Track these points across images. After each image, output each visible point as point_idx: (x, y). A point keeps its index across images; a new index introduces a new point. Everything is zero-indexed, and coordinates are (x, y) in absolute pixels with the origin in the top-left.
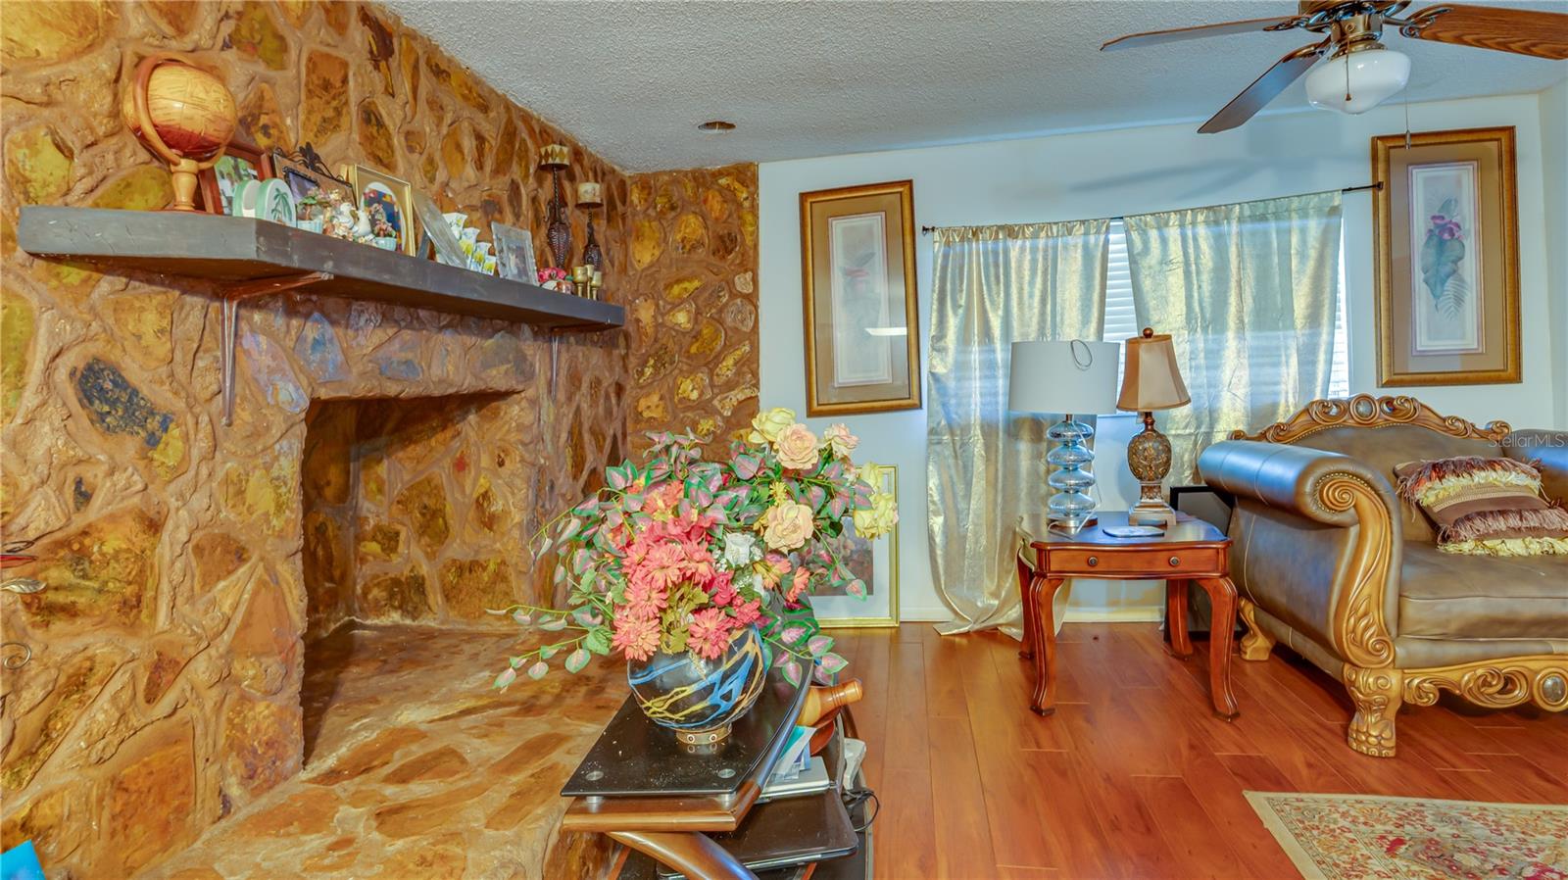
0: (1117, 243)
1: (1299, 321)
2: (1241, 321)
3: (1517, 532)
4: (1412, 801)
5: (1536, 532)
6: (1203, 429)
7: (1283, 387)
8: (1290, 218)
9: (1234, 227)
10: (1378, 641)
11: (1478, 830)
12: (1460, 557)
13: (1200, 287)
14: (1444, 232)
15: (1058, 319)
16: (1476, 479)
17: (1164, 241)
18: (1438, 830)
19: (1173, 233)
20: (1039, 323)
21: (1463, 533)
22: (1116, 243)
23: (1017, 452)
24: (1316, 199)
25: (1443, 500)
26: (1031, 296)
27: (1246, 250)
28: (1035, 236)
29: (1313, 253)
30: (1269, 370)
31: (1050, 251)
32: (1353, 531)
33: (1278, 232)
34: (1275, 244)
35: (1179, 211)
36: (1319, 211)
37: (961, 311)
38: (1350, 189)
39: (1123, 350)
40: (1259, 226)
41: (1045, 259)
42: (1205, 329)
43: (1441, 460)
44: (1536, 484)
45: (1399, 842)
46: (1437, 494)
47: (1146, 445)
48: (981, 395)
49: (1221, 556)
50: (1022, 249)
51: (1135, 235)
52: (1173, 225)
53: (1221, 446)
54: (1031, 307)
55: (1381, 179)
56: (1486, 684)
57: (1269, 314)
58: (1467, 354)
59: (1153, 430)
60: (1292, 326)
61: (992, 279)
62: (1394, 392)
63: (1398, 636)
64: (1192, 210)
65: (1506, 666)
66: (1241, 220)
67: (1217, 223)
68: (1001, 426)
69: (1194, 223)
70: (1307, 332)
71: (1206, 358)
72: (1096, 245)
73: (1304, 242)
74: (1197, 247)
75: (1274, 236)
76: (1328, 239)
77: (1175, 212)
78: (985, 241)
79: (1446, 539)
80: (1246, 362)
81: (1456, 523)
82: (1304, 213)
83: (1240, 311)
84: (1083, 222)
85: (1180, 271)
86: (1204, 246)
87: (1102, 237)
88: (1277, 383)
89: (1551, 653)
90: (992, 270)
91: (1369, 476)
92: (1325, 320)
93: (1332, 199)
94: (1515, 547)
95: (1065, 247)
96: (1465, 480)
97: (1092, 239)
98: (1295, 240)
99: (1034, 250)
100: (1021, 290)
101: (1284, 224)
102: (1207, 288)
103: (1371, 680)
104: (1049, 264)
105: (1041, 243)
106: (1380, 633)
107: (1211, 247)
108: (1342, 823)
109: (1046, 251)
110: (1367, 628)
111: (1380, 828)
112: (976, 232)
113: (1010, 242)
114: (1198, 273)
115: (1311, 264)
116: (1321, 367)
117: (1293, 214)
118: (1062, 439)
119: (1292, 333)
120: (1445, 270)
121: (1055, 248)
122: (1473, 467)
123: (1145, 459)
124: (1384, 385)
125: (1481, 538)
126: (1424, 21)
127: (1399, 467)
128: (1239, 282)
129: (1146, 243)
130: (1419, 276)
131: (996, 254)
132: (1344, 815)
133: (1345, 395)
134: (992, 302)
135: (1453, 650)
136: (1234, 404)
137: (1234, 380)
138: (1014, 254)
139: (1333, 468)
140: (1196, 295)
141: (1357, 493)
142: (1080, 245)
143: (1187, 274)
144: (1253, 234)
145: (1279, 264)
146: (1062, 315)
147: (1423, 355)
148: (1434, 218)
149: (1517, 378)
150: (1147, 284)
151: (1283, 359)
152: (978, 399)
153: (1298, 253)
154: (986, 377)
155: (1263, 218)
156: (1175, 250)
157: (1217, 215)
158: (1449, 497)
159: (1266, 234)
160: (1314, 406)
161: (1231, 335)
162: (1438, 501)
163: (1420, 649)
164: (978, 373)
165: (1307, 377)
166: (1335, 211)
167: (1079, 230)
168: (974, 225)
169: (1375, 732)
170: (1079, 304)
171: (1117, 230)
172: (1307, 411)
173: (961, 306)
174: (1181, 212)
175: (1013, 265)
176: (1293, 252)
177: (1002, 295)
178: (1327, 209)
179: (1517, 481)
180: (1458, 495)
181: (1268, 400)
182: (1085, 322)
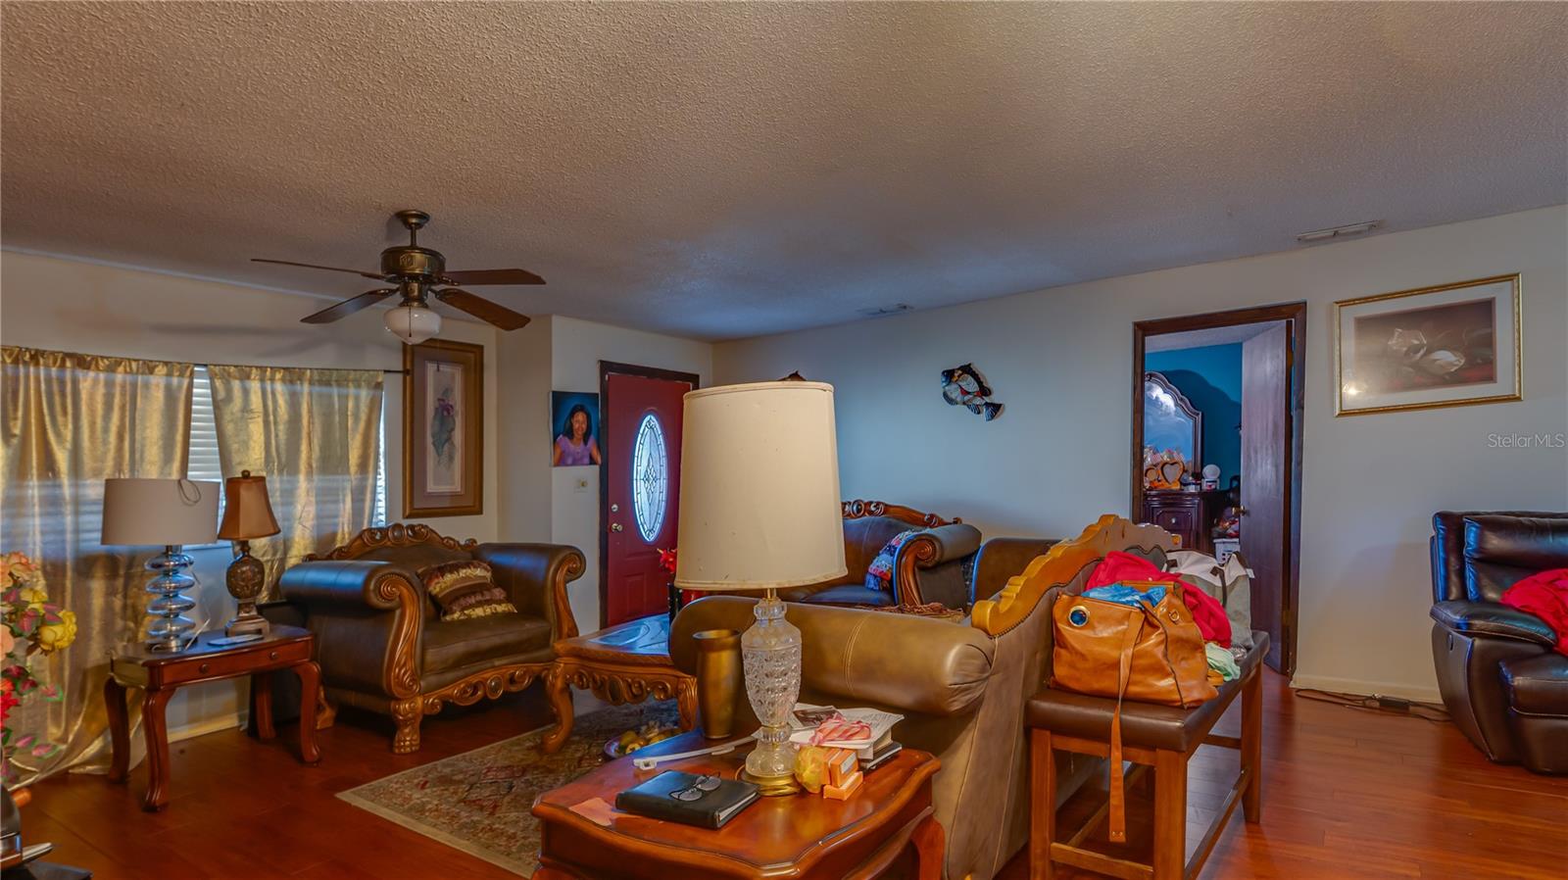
0: (201, 390)
1: (353, 468)
2: (310, 466)
3: (479, 604)
4: (430, 765)
5: (489, 602)
6: (278, 556)
7: (341, 519)
8: (347, 386)
9: (306, 388)
10: (411, 681)
11: (463, 764)
12: (453, 622)
13: (277, 436)
14: (445, 410)
15: (137, 456)
16: (461, 575)
17: (246, 392)
18: (445, 771)
19: (255, 385)
20: (115, 459)
21: (454, 608)
22: (201, 386)
23: (89, 591)
24: (366, 375)
25: (445, 589)
26: (106, 430)
27: (315, 408)
28: (111, 369)
29: (363, 417)
30: (332, 506)
31: (128, 387)
32: (398, 612)
33: (339, 396)
34: (337, 406)
35: (261, 367)
36: (368, 385)
37: (15, 441)
38: (389, 371)
39: (222, 488)
40: (325, 390)
41: (123, 395)
42: (281, 472)
43: (443, 565)
44: (488, 575)
45: (426, 782)
46: (442, 585)
47: (244, 569)
48: (43, 533)
49: (310, 647)
50: (96, 381)
51: (218, 383)
52: (254, 379)
53: (296, 567)
54: (105, 442)
55: (408, 367)
56: (465, 692)
57: (331, 462)
58: (453, 496)
59: (249, 556)
60: (347, 472)
61: (58, 408)
62: (415, 522)
63: (422, 674)
64: (271, 368)
65: (474, 680)
66: (311, 383)
67: (292, 382)
68: (69, 564)
69: (272, 380)
70: (359, 476)
71: (281, 496)
72: (180, 386)
73: (357, 406)
74: (275, 401)
75: (336, 399)
76: (374, 407)
77: (257, 367)
78: (47, 366)
79: (445, 614)
80: (313, 499)
81: (450, 603)
82: (358, 386)
83: (310, 458)
84: (166, 363)
85: (260, 420)
86: (281, 402)
87: (186, 382)
88: (336, 516)
89: (493, 667)
90: (57, 399)
91: (407, 575)
92: (371, 468)
93: (377, 377)
94: (479, 612)
95: (146, 386)
96: (455, 576)
97: (175, 381)
98: (351, 405)
99: (110, 385)
100: (93, 424)
101: (343, 391)
102: (282, 436)
103: (407, 706)
104: (128, 398)
105: (119, 377)
106: (412, 675)
107: (286, 401)
108: (395, 786)
109: (123, 387)
110: (405, 673)
111: (416, 781)
112: (36, 357)
113: (80, 373)
114: (276, 423)
115: (362, 425)
116: (368, 504)
117: (350, 384)
118: (162, 569)
119: (347, 477)
120: (444, 439)
121: (134, 386)
122: (459, 567)
123: (243, 580)
124: (407, 517)
125: (462, 610)
126: (448, 294)
127: (420, 571)
128: (309, 434)
129: (229, 391)
130: (429, 440)
131: (62, 383)
132: (396, 783)
133: (382, 524)
134: (58, 435)
135: (450, 676)
136: (303, 534)
137: (304, 514)
138: (85, 386)
139: (387, 571)
140: (273, 442)
141: (402, 588)
142: (162, 386)
143: (266, 423)
144: (320, 395)
145: (339, 423)
146: (142, 452)
147: (432, 496)
148: (439, 400)
149: (480, 512)
150: (229, 429)
151: (341, 497)
152: (38, 538)
153: (353, 415)
154: (49, 514)
155: (328, 384)
156: (256, 401)
157: (292, 376)
158: (447, 587)
159: (330, 396)
160: (366, 533)
161: (302, 477)
162: (442, 590)
163: (433, 679)
164: (37, 509)
165: (357, 512)
166: (379, 386)
167: (161, 370)
168: (34, 346)
169: (408, 740)
170: (161, 443)
171: (201, 375)
172: (360, 536)
173: (15, 436)
174: (262, 369)
175: (84, 396)
176: (349, 413)
177: (70, 426)
178: (373, 384)
179: (480, 573)
180: (452, 585)
181: (328, 530)
182: (167, 459)
